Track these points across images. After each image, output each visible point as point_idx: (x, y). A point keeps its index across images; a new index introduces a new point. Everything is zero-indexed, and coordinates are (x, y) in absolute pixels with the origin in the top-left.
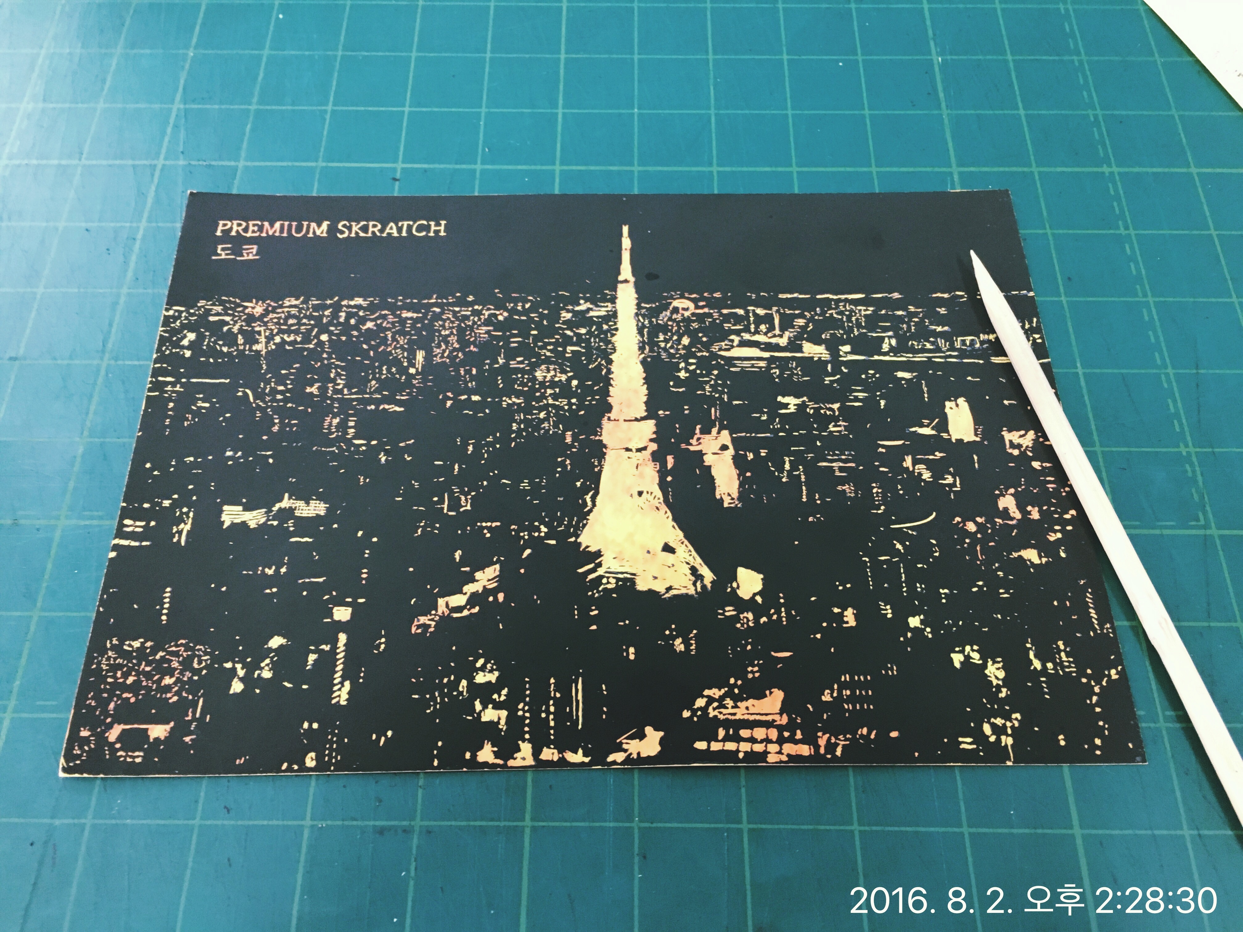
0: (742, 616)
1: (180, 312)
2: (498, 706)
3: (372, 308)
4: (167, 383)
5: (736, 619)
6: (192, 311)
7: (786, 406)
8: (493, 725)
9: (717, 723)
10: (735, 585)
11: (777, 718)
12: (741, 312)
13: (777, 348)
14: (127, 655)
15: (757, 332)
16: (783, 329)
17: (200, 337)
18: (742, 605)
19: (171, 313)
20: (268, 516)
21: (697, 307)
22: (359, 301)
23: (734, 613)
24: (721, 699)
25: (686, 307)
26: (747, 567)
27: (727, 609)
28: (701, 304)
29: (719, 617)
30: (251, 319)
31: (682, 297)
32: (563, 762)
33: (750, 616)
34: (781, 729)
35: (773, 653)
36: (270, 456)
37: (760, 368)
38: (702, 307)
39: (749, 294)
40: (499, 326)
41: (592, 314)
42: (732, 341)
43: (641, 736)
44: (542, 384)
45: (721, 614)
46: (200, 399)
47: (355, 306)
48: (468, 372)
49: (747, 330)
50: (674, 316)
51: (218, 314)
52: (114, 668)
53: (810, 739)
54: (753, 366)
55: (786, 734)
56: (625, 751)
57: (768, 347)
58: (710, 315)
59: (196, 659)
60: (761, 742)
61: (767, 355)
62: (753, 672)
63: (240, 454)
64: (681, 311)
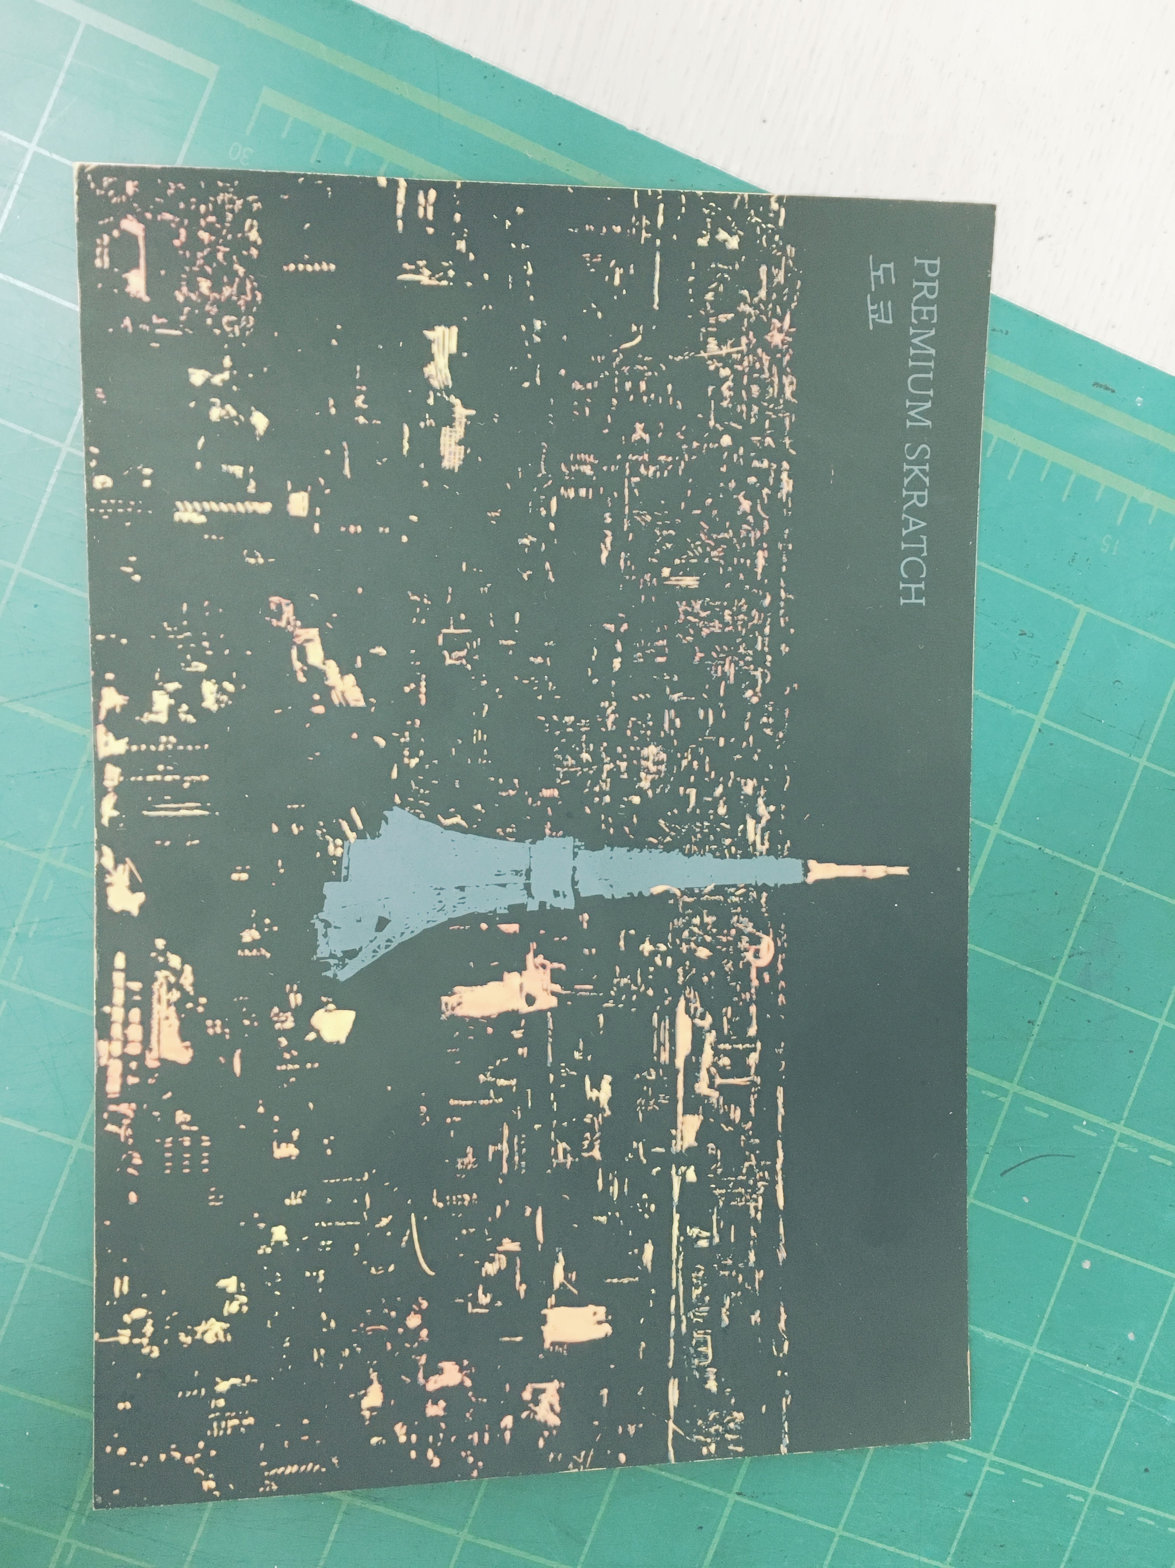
0: (289, 1014)
1: (775, 221)
2: (173, 711)
3: (774, 505)
4: (653, 219)
5: (285, 1007)
6: (777, 238)
7: (596, 1085)
8: (148, 706)
9: (149, 981)
10: (331, 1006)
11: (155, 1054)
12: (752, 1031)
13: (691, 1077)
14: (238, 225)
15: (717, 1053)
16: (721, 1089)
17: (730, 256)
18: (304, 1015)
19: (775, 206)
20: (440, 391)
21: (760, 971)
22: (787, 486)
23: (293, 1005)
24: (180, 987)
25: (761, 954)
26: (355, 1023)
27: (299, 996)
28: (767, 977)
29: (288, 987)
30: (761, 329)
31: (778, 950)
32: (101, 792)
33: (290, 1024)
34: (141, 1058)
35: (238, 1052)
36: (533, 381)
37: (658, 1054)
38: (760, 977)
39: (783, 1044)
40: (735, 691)
41: (751, 823)
42: (702, 1017)
43: (134, 887)
44: (637, 756)
45: (292, 987)
46: (626, 270)
47: (778, 480)
48: (660, 652)
49: (720, 1039)
50: (745, 939)
51: (770, 277)
52: (219, 210)
53: (126, 1094)
54: (660, 1044)
55: (133, 1065)
56: (116, 867)
57: (692, 1067)
58: (747, 988)
59: (233, 318)
60: (125, 1035)
61: (680, 1063)
62: (214, 1027)
63: (537, 339)
64: (753, 948)
